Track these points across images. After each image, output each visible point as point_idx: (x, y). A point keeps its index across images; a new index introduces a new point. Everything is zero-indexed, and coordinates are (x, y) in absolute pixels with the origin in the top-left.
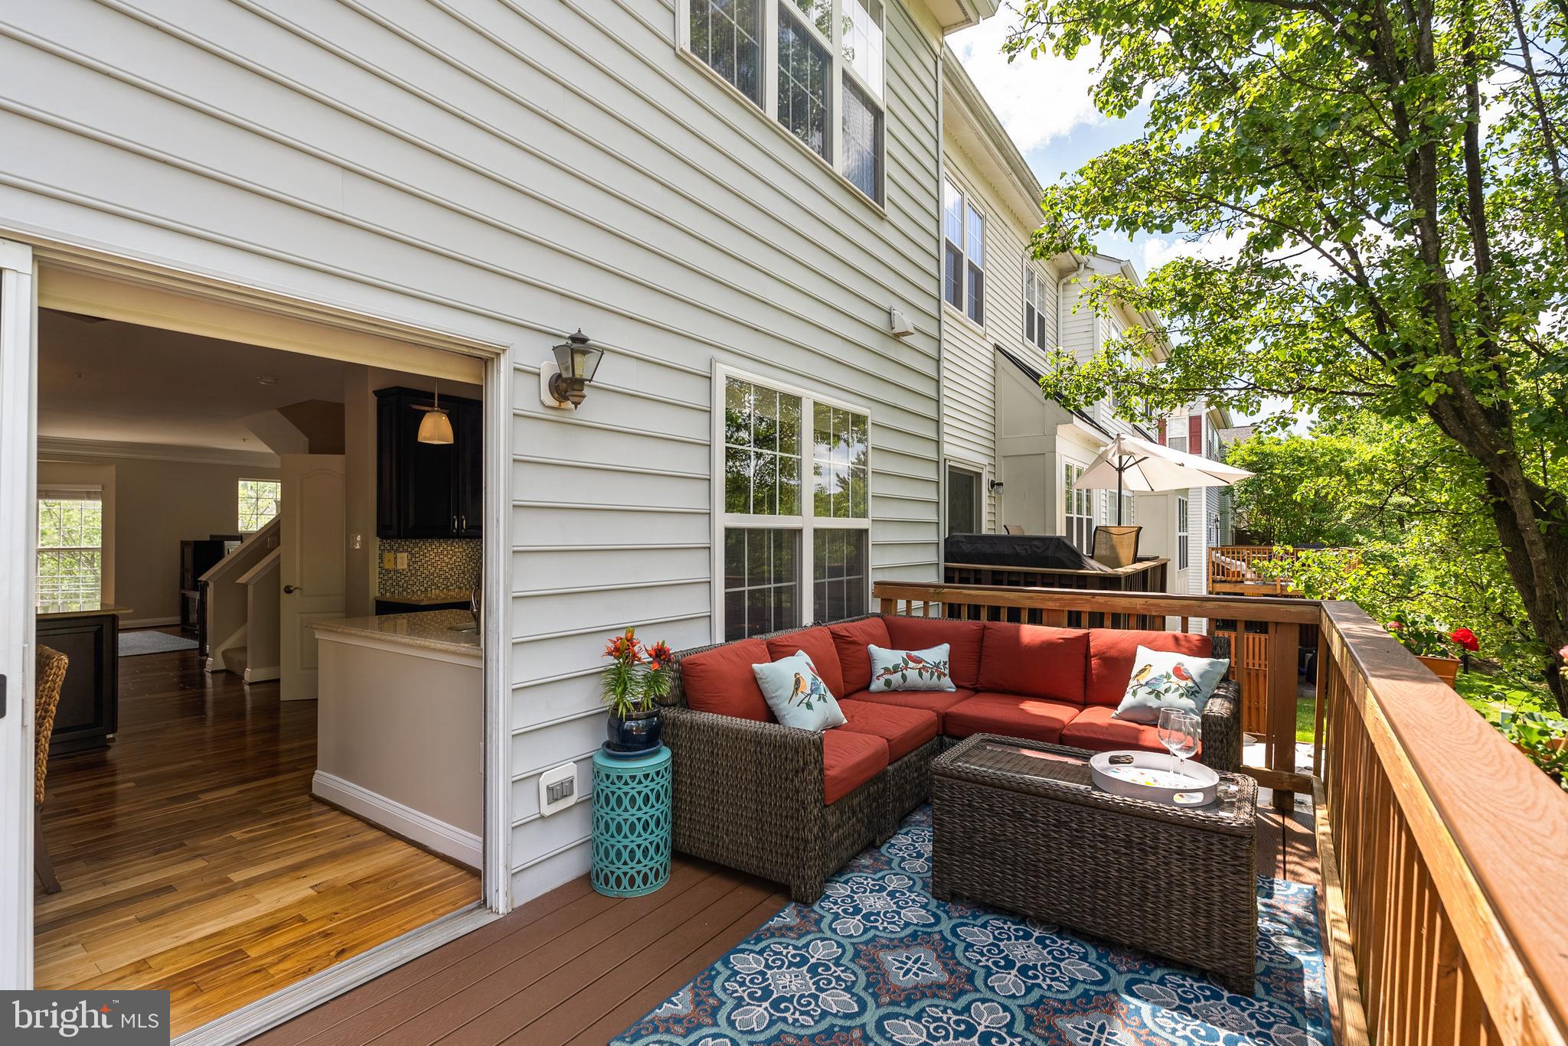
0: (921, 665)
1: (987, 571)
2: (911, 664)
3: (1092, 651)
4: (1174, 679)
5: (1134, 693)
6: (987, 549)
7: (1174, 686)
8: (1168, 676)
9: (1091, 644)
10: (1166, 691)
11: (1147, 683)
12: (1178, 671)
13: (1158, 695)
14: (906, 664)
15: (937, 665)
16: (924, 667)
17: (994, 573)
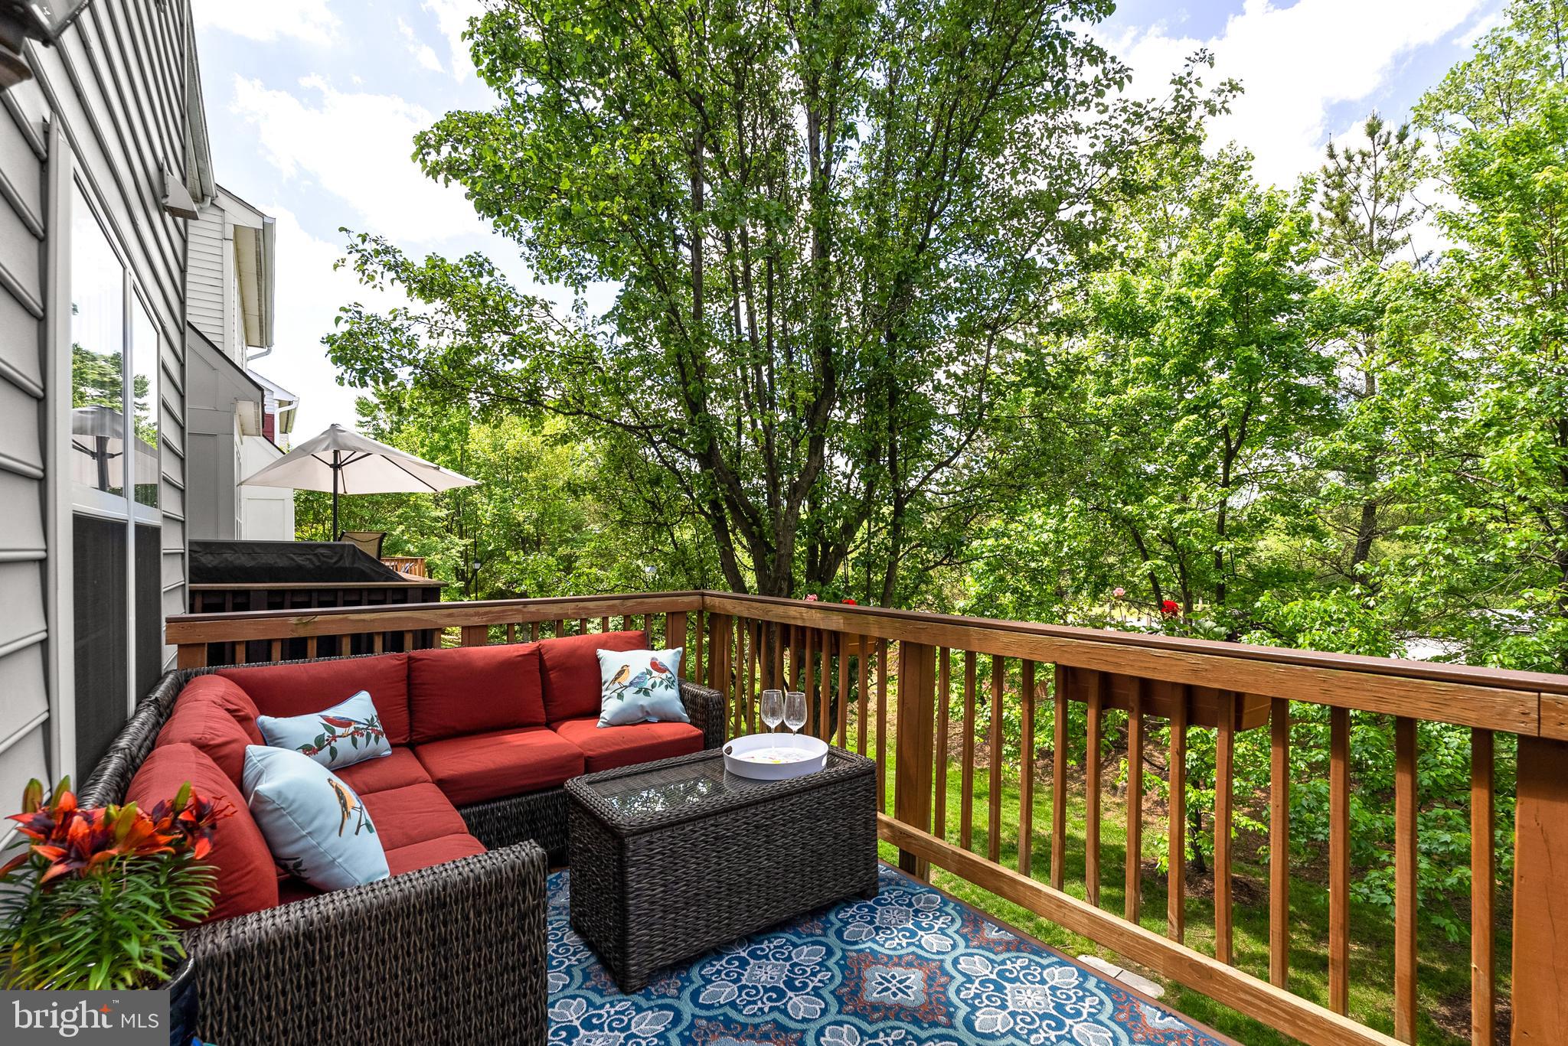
0: (352, 729)
1: (257, 591)
2: (339, 731)
3: (548, 664)
4: (655, 673)
5: (620, 696)
6: (244, 561)
7: (658, 681)
8: (649, 673)
9: (546, 657)
10: (653, 686)
11: (631, 684)
12: (655, 665)
13: (646, 693)
14: (333, 732)
15: (371, 723)
16: (357, 730)
17: (271, 592)
